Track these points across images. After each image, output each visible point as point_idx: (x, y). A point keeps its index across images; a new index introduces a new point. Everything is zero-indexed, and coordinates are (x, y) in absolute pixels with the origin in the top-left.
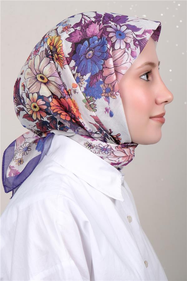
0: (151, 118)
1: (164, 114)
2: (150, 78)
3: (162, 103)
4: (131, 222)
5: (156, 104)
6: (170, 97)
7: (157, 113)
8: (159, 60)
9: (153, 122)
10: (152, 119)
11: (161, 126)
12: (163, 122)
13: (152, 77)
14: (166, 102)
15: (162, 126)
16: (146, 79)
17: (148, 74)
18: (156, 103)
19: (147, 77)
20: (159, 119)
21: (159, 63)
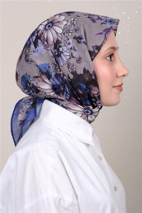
0: (114, 87)
1: (122, 84)
2: (112, 59)
3: (121, 77)
4: (101, 160)
6: (126, 72)
7: (118, 83)
8: (118, 46)
9: (115, 90)
10: (115, 88)
12: (121, 90)
13: (114, 58)
14: (124, 75)
15: (121, 93)
16: (110, 59)
18: (117, 76)
19: (111, 58)
20: (119, 88)
21: (118, 48)
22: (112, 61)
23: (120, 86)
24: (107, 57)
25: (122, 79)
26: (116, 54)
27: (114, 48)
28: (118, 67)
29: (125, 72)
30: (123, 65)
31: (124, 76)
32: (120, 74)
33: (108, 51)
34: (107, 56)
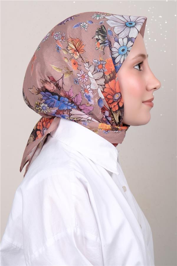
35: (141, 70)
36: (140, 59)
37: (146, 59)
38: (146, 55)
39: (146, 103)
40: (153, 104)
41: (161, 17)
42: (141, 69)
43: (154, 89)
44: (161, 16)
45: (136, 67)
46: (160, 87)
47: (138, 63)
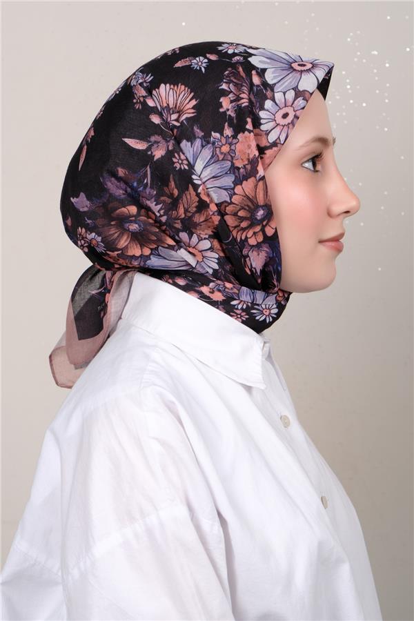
0: (321, 242)
1: (342, 235)
2: (319, 167)
3: (339, 215)
5: (329, 218)
9: (324, 250)
10: (324, 243)
11: (336, 256)
12: (339, 250)
14: (347, 212)
15: (337, 258)
16: (312, 169)
17: (315, 159)
18: (329, 214)
19: (314, 165)
20: (333, 244)
22: (318, 173)
23: (336, 239)
24: (306, 162)
25: (342, 223)
26: (328, 156)
27: (324, 141)
28: (334, 189)
29: (352, 204)
30: (346, 187)
31: (348, 214)
32: (338, 209)
33: (307, 145)
34: (306, 159)
35: (317, 171)
36: (317, 147)
37: (330, 147)
38: (330, 139)
39: (328, 244)
40: (343, 246)
41: (376, 53)
42: (317, 169)
43: (345, 215)
44: (377, 51)
45: (306, 165)
46: (357, 209)
47: (311, 157)
